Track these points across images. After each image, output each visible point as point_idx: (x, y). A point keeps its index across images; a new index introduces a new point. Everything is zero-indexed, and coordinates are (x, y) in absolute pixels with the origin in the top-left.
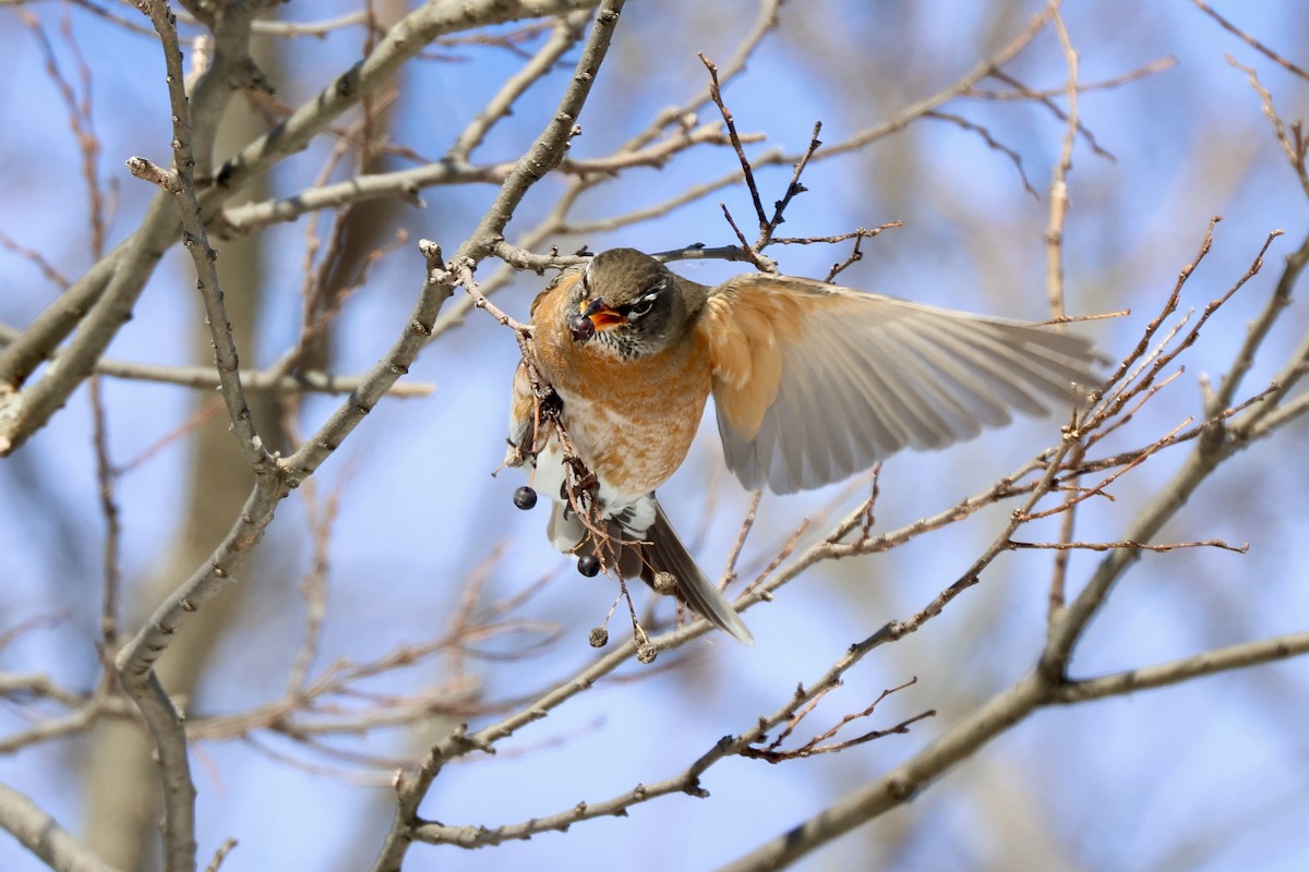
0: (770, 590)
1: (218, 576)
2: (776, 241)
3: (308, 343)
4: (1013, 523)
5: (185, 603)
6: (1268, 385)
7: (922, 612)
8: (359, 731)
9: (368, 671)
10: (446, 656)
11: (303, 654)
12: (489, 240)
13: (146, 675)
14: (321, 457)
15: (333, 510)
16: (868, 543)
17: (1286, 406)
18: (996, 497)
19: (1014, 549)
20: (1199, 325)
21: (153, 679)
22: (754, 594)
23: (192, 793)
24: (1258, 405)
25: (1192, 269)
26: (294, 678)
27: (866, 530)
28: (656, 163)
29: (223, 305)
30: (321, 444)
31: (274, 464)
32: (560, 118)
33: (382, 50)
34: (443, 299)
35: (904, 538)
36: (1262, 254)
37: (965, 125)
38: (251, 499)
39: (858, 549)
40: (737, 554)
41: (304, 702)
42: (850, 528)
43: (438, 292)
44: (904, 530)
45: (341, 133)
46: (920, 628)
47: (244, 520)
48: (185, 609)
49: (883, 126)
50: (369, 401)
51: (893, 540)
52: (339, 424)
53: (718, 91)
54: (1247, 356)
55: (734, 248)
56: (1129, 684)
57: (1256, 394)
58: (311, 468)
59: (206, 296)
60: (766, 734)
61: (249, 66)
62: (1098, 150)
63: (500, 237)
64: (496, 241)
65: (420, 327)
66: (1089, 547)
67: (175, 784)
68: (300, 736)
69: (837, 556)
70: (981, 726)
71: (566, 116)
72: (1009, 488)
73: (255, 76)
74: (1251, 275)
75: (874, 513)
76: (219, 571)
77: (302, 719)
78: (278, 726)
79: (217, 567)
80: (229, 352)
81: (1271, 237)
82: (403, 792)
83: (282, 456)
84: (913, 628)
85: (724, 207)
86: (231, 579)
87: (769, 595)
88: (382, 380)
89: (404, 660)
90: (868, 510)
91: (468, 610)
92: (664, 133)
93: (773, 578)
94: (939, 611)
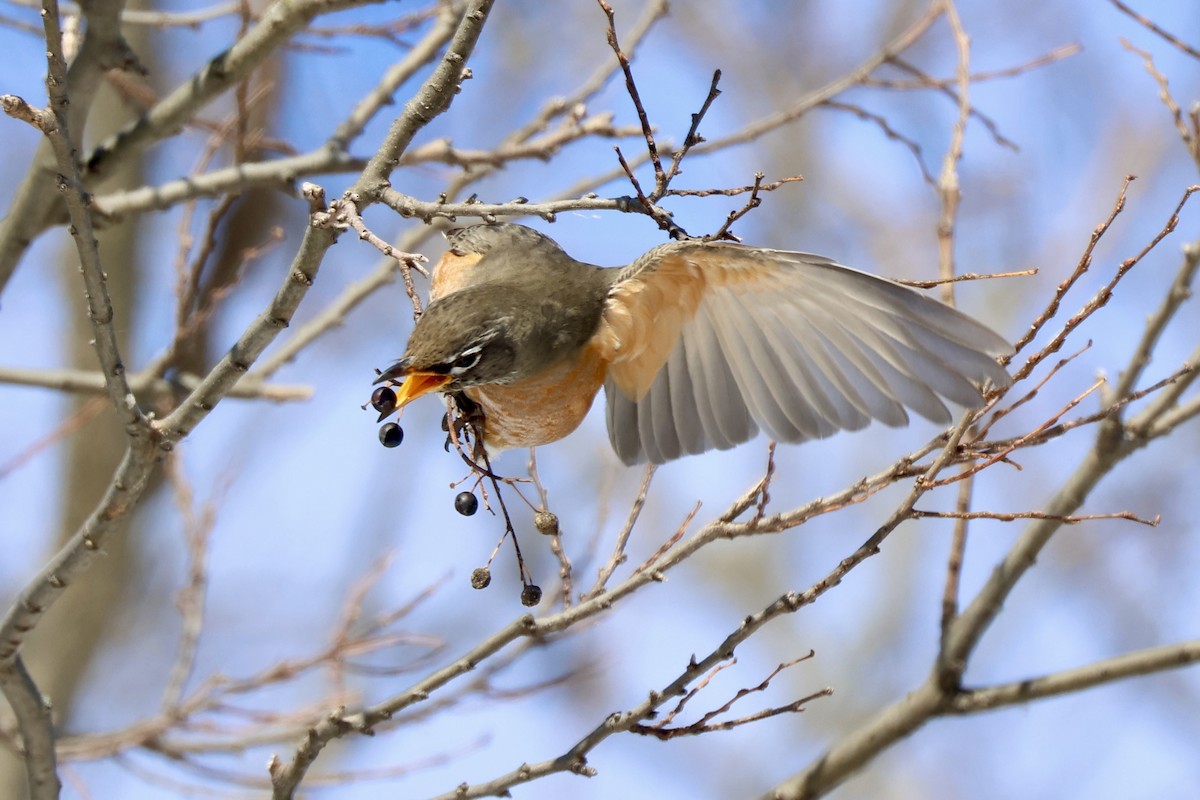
0: (661, 570)
1: (88, 548)
2: (672, 192)
3: (180, 345)
4: (917, 490)
5: (54, 579)
6: (1179, 367)
7: (821, 582)
8: (236, 750)
9: (246, 687)
10: (326, 671)
11: (178, 669)
12: (374, 185)
13: (12, 660)
14: (196, 417)
15: (209, 520)
16: (762, 522)
17: (1186, 403)
18: (895, 476)
19: (917, 518)
20: (1113, 285)
21: (19, 665)
22: (644, 575)
23: (58, 786)
24: (1169, 388)
25: (1105, 228)
26: (170, 695)
27: (761, 508)
28: (544, 155)
29: (97, 253)
30: (197, 404)
31: (147, 425)
32: (450, 58)
33: (257, 33)
34: (326, 246)
35: (800, 518)
36: (1178, 211)
37: (863, 115)
38: (124, 464)
39: (752, 529)
40: (628, 535)
41: (179, 719)
42: (744, 507)
43: (321, 237)
44: (801, 509)
45: (214, 127)
46: (819, 599)
47: (117, 487)
48: (53, 585)
49: (777, 116)
50: (247, 357)
51: (790, 520)
52: (216, 383)
53: (614, 34)
54: (1146, 352)
55: (627, 199)
56: (1027, 692)
57: (1167, 375)
58: (186, 430)
59: (79, 242)
60: (656, 710)
61: (120, 46)
62: (1001, 140)
63: (386, 183)
64: (382, 187)
65: (301, 276)
66: (994, 517)
67: (41, 776)
68: (176, 756)
69: (730, 535)
70: (872, 738)
71: (457, 56)
72: (909, 467)
73: (127, 56)
74: (1167, 232)
75: (770, 490)
76: (89, 543)
77: (176, 738)
78: (152, 744)
79: (87, 537)
80: (103, 303)
81: (1188, 193)
82: (278, 775)
83: (157, 417)
84: (811, 599)
85: (618, 150)
86: (102, 552)
87: (660, 575)
88: (262, 335)
89: (282, 675)
90: (764, 487)
91: (351, 623)
92: (551, 125)
93: (665, 559)
94: (838, 582)
